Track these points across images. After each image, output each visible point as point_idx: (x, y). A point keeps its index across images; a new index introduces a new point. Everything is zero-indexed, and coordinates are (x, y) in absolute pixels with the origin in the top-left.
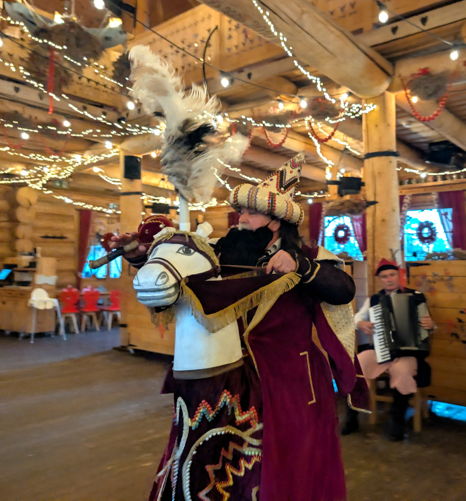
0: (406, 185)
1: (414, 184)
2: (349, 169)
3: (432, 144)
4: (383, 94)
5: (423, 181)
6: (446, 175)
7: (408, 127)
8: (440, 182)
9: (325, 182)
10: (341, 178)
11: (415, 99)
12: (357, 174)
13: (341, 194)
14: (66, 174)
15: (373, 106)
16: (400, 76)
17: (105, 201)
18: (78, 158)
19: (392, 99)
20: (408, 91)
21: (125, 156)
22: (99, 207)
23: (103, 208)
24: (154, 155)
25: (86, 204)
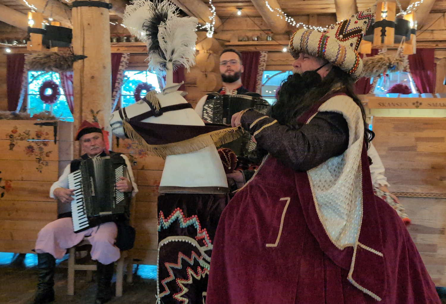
0: (124, 43)
1: (133, 43)
2: (57, 18)
9: (27, 30)
10: (46, 26)
12: (67, 24)
13: (46, 44)
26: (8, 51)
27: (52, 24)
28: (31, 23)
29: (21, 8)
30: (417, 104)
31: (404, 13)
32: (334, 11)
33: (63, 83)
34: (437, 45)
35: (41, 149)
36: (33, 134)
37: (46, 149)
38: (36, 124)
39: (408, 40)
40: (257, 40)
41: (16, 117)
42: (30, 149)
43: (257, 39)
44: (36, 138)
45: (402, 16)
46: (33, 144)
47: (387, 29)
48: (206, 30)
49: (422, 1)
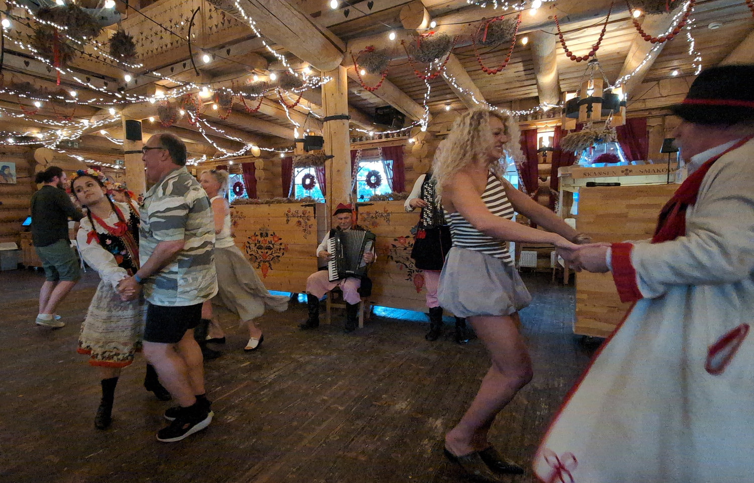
0: (359, 142)
1: (365, 142)
2: (312, 129)
3: (377, 109)
4: (338, 68)
5: (371, 139)
6: (388, 134)
7: (359, 95)
8: (384, 139)
9: (294, 140)
10: (306, 136)
11: (363, 73)
12: (319, 133)
13: (306, 149)
14: (77, 136)
15: (330, 78)
16: (351, 53)
17: (112, 158)
18: (85, 122)
19: (345, 72)
20: (357, 66)
21: (126, 121)
22: (107, 163)
23: (111, 164)
24: (152, 119)
25: (96, 161)
26: (282, 156)
27: (310, 134)
28: (296, 135)
29: (288, 125)
30: (627, 172)
31: (613, 88)
32: (537, 94)
33: (317, 174)
34: (649, 113)
35: (306, 223)
36: (300, 214)
37: (309, 223)
38: (302, 206)
39: (617, 113)
41: (290, 201)
42: (299, 223)
44: (302, 215)
45: (610, 91)
46: (301, 220)
47: (593, 105)
48: (420, 126)
49: (633, 73)
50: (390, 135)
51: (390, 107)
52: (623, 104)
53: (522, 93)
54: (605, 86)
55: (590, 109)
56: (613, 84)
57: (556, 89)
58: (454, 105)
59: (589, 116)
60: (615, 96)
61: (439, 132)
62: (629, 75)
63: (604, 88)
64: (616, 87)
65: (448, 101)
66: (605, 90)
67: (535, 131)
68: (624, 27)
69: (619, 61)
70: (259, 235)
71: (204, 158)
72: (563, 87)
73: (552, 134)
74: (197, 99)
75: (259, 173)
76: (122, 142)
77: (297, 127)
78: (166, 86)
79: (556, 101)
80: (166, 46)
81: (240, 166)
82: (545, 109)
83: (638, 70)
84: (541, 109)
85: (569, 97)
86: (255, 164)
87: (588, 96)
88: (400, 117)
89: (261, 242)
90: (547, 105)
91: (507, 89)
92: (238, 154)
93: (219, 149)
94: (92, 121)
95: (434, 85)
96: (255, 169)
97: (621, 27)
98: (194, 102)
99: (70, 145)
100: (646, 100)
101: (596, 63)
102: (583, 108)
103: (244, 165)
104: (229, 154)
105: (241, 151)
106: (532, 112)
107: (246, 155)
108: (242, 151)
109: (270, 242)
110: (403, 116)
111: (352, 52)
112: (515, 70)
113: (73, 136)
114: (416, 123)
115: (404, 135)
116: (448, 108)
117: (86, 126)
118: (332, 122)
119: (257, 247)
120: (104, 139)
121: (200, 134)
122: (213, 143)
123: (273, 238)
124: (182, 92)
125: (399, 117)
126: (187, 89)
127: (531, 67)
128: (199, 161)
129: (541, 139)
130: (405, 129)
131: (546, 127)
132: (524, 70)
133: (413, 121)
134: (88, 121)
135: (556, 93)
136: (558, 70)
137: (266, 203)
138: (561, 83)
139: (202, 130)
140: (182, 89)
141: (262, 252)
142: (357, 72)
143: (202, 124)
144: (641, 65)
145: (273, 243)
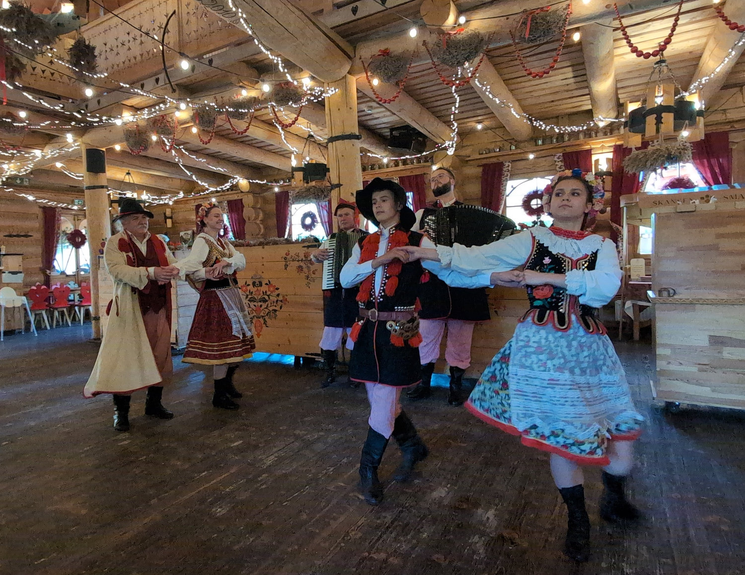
0: (369, 171)
1: (377, 170)
2: (313, 156)
3: (393, 129)
4: (345, 77)
5: (385, 166)
6: (406, 159)
7: (369, 112)
8: (401, 167)
9: (291, 169)
10: (305, 164)
11: (376, 82)
12: (323, 161)
13: (306, 179)
14: (26, 170)
15: (335, 90)
16: (360, 58)
17: (69, 198)
18: (38, 153)
19: (354, 82)
20: (369, 74)
21: (87, 150)
22: (63, 203)
23: (69, 204)
24: (118, 148)
25: (50, 200)
26: (276, 190)
27: (310, 162)
28: (294, 163)
29: (286, 152)
30: (707, 199)
31: (686, 94)
32: (590, 107)
33: (319, 212)
34: (732, 127)
35: (308, 267)
36: (302, 256)
37: (312, 268)
38: (304, 247)
39: (693, 125)
40: (499, 151)
41: (287, 243)
42: (300, 268)
43: (500, 149)
44: (304, 259)
45: (682, 97)
46: (302, 264)
47: (663, 115)
48: (446, 149)
49: (713, 75)
50: (409, 162)
51: (407, 127)
52: (700, 113)
53: (570, 106)
54: (677, 92)
55: (659, 121)
56: (686, 89)
57: (614, 100)
58: (487, 123)
59: (658, 131)
60: (690, 104)
61: (469, 157)
62: (708, 78)
63: (675, 95)
64: (691, 94)
65: (480, 118)
66: (676, 97)
67: (589, 153)
68: (698, 19)
69: (693, 62)
70: (251, 284)
71: (181, 195)
72: (622, 97)
73: (611, 156)
74: (173, 120)
75: (248, 212)
76: (82, 177)
77: (295, 153)
78: (136, 106)
79: (614, 114)
80: (135, 58)
81: (225, 205)
82: (601, 124)
83: (718, 70)
84: (595, 124)
85: (632, 107)
86: (243, 201)
87: (656, 105)
88: (421, 139)
89: (254, 293)
90: (603, 120)
91: (553, 101)
92: (222, 188)
93: (200, 182)
94: (45, 151)
95: (463, 98)
96: (243, 206)
97: (694, 20)
98: (170, 124)
99: (18, 181)
100: (727, 111)
101: (664, 64)
102: (651, 120)
103: (229, 202)
104: (212, 189)
105: (226, 185)
106: (585, 128)
107: (232, 190)
108: (228, 185)
109: (265, 293)
110: (425, 137)
111: (362, 57)
112: (563, 77)
113: (22, 170)
114: (441, 146)
115: (426, 161)
116: (480, 127)
117: (38, 157)
118: (339, 143)
119: (248, 299)
120: (59, 174)
121: (176, 165)
122: (192, 175)
123: (269, 287)
124: (155, 112)
125: (419, 138)
126: (160, 108)
127: (583, 72)
128: (176, 198)
129: (597, 161)
130: (427, 153)
131: (603, 147)
132: (574, 77)
133: (437, 144)
134: (40, 151)
135: (612, 104)
136: (616, 76)
137: (259, 245)
138: (619, 92)
139: (178, 159)
140: (155, 109)
141: (255, 306)
142: (369, 82)
143: (179, 151)
144: (723, 64)
145: (268, 293)
